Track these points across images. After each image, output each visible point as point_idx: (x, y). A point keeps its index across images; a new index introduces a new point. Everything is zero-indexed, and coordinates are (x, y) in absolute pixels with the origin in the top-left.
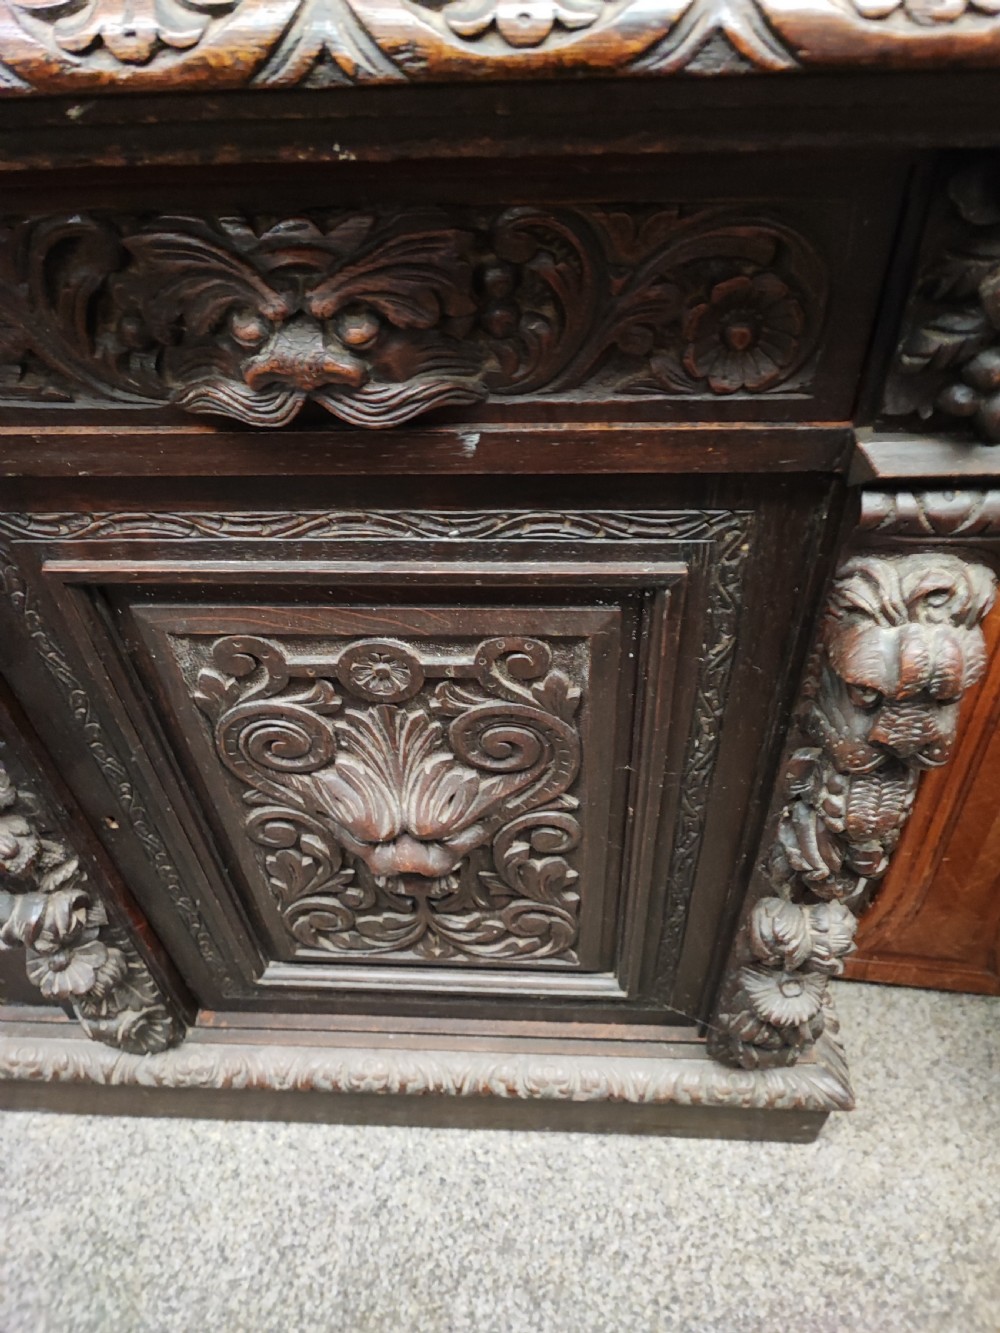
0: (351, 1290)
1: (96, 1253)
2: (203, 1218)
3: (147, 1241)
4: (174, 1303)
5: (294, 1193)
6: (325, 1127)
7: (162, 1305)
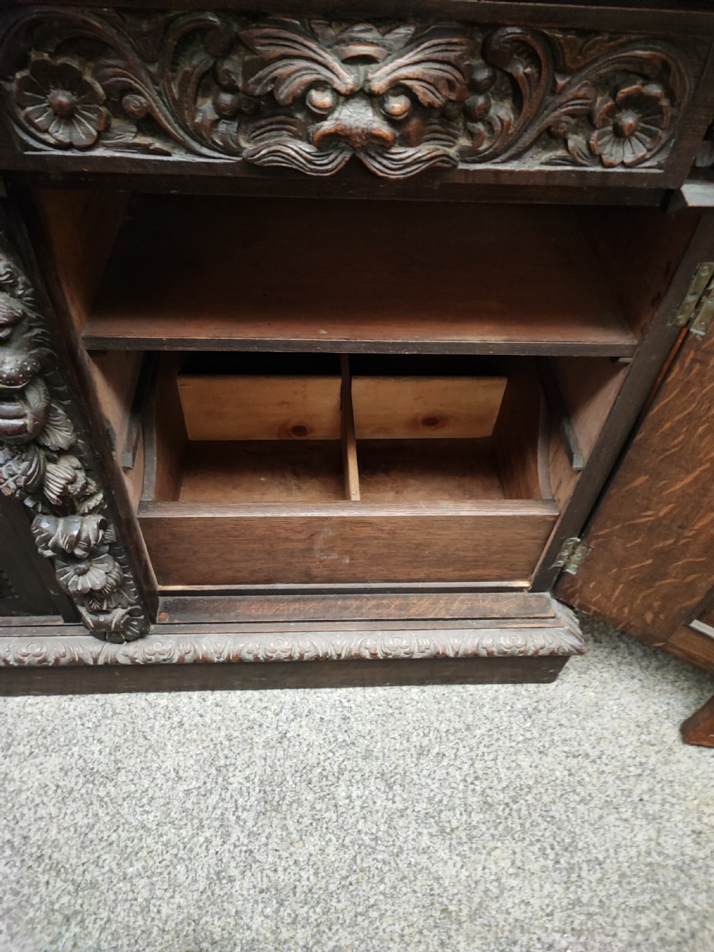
0: (268, 789)
1: (88, 781)
2: (161, 753)
3: (123, 771)
4: (147, 808)
5: (223, 733)
6: (239, 692)
7: (138, 810)
